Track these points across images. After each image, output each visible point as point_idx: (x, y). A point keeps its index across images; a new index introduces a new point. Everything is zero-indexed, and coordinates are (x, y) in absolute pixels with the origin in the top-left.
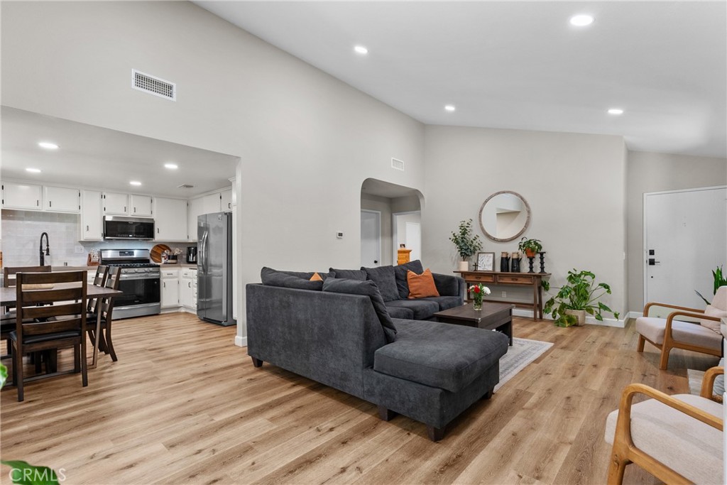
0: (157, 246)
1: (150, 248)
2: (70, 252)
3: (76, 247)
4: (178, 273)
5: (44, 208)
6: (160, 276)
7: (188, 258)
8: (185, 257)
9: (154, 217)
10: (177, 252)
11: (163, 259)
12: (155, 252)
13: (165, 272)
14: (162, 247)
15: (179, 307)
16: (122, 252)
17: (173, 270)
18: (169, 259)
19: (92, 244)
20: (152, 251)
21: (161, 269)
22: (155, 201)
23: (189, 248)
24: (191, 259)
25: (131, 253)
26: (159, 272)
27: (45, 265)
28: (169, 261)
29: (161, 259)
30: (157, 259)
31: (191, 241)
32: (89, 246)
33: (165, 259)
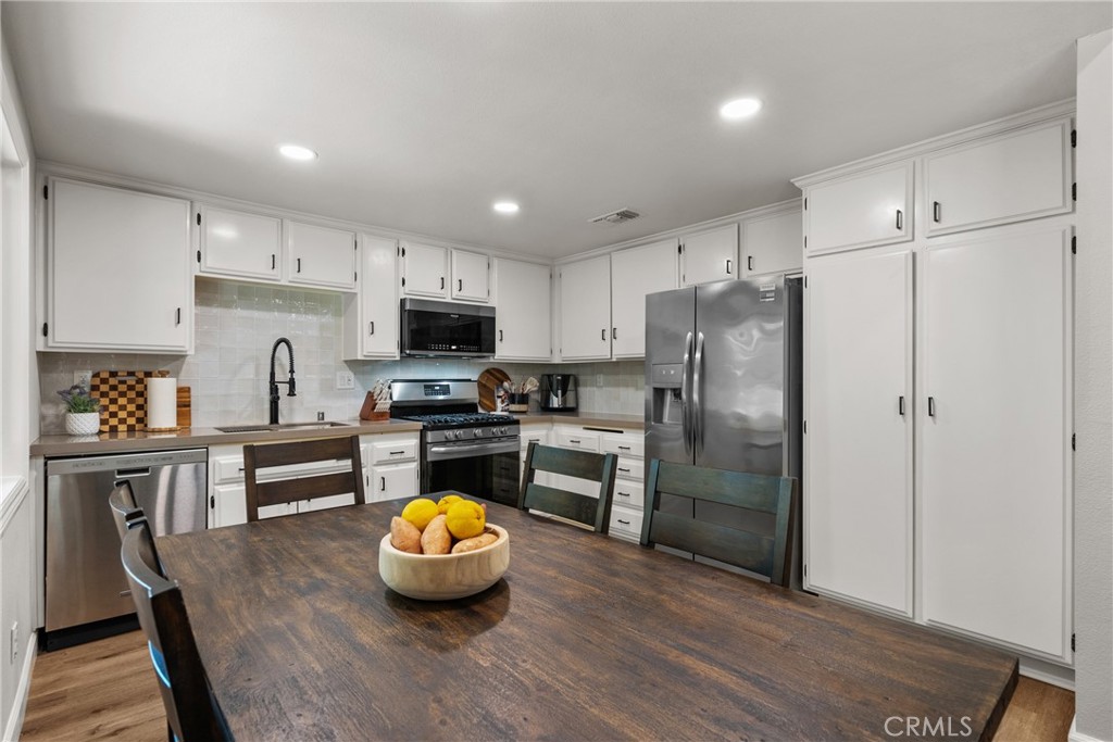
0: (488, 371)
2: (328, 388)
3: (338, 373)
5: (285, 276)
7: (547, 400)
9: (496, 302)
11: (499, 401)
12: (485, 386)
14: (497, 375)
16: (429, 386)
17: (537, 432)
18: (513, 403)
19: (369, 368)
20: (479, 382)
21: (521, 427)
22: (495, 263)
23: (550, 377)
24: (556, 402)
25: (446, 389)
27: (281, 421)
28: (512, 408)
29: (494, 403)
30: (488, 403)
31: (557, 360)
32: (363, 373)
33: (503, 402)
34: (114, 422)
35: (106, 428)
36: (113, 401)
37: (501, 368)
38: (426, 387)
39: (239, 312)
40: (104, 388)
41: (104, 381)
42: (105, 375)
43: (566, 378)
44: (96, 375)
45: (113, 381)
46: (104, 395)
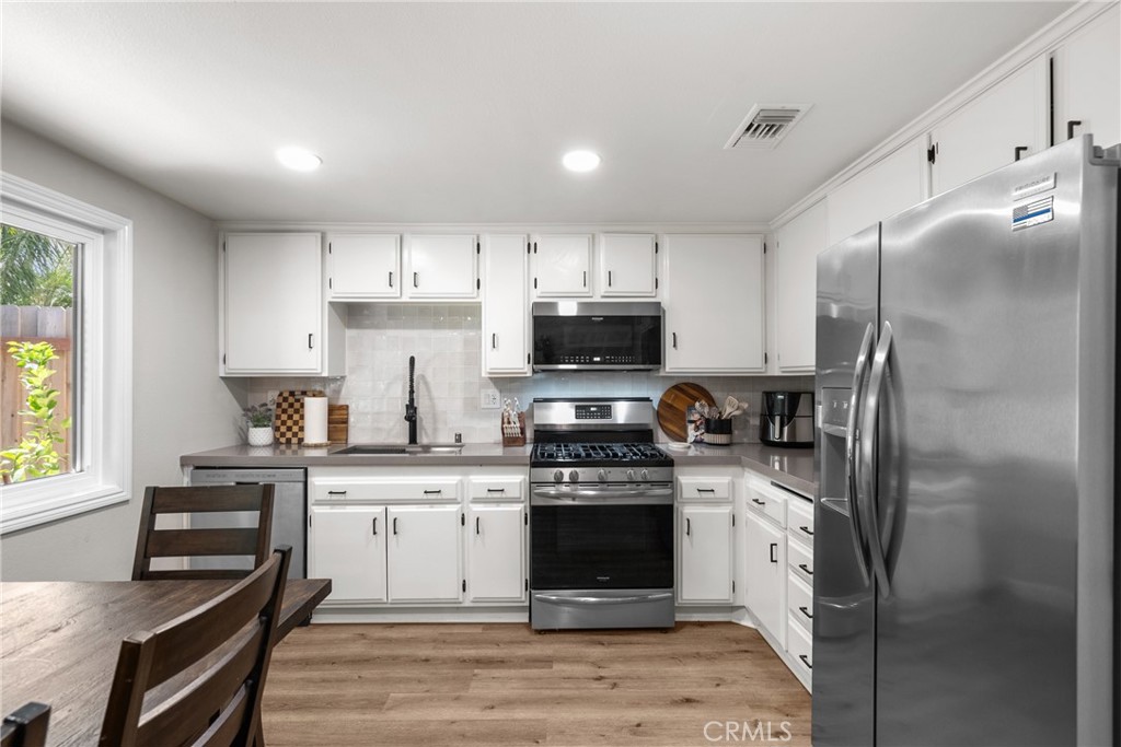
0: (675, 387)
1: (656, 395)
2: (472, 408)
4: (733, 485)
6: (672, 496)
7: (764, 430)
8: (755, 422)
9: (664, 297)
10: (730, 407)
11: (691, 427)
12: (670, 406)
13: (689, 480)
14: (690, 390)
15: (733, 608)
16: (582, 407)
17: (718, 479)
18: (708, 431)
20: (662, 402)
21: (677, 470)
23: (769, 396)
24: (774, 434)
25: (606, 411)
26: (670, 483)
27: (419, 441)
28: (708, 438)
29: (685, 430)
30: (675, 429)
31: (775, 370)
32: (510, 391)
33: (697, 429)
34: (289, 435)
35: (283, 440)
36: (290, 417)
37: (697, 382)
38: (577, 407)
39: (391, 333)
40: (285, 405)
41: (285, 400)
42: (286, 394)
43: (794, 398)
44: (281, 395)
45: (291, 400)
46: (284, 411)
